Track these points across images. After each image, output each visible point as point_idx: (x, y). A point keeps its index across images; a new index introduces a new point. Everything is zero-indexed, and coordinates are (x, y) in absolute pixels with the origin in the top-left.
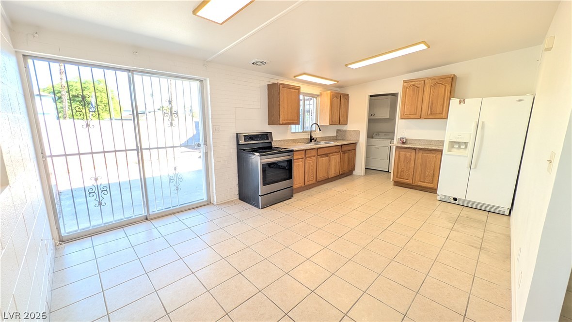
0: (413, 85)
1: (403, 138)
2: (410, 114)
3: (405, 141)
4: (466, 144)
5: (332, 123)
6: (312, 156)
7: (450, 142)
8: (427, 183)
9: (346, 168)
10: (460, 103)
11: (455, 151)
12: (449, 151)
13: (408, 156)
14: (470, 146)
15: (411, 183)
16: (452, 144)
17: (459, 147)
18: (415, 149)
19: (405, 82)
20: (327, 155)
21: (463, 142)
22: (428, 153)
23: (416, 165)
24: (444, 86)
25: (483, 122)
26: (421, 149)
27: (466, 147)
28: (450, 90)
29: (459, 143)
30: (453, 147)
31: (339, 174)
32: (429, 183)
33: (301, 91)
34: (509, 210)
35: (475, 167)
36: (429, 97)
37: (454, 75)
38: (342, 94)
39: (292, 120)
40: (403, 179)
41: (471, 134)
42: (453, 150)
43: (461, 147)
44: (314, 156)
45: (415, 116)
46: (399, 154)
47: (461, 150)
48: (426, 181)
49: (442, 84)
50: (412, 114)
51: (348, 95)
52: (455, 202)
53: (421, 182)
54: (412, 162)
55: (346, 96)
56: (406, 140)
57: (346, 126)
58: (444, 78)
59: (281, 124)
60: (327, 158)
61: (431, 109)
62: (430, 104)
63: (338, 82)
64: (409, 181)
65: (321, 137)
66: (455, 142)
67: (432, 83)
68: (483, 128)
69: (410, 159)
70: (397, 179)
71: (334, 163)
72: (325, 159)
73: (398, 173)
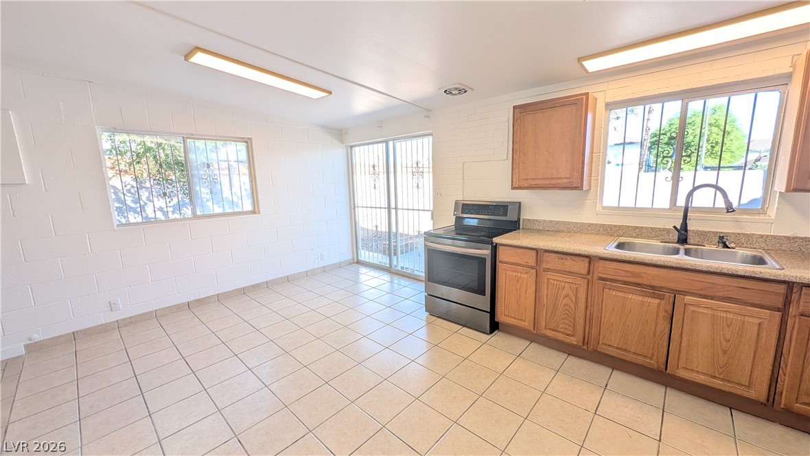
6: (568, 273)
20: (654, 291)
59: (516, 188)
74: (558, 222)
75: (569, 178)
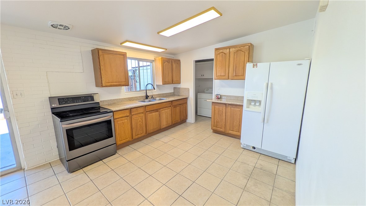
0: (222, 52)
1: (218, 95)
2: (221, 76)
3: (219, 97)
4: (260, 102)
5: (165, 83)
6: (140, 113)
7: (248, 100)
8: (235, 131)
9: (178, 119)
10: (254, 67)
11: (252, 108)
12: (248, 107)
13: (221, 110)
14: (263, 103)
15: (224, 131)
16: (250, 101)
17: (255, 104)
18: (225, 104)
19: (217, 49)
20: (157, 110)
21: (258, 101)
22: (235, 108)
23: (226, 117)
24: (244, 53)
25: (272, 84)
26: (229, 104)
27: (260, 104)
28: (248, 56)
29: (254, 101)
30: (250, 104)
31: (171, 124)
32: (236, 132)
33: (127, 56)
34: (294, 159)
35: (267, 122)
36: (233, 61)
37: (251, 44)
38: (173, 59)
39: (119, 82)
40: (219, 128)
41: (263, 93)
42: (251, 106)
43: (256, 104)
44: (142, 113)
45: (224, 77)
46: (215, 108)
47: (257, 107)
48: (234, 130)
49: (243, 51)
50: (222, 76)
51: (179, 61)
52: (254, 150)
53: (231, 130)
54: (224, 114)
55: (178, 62)
56: (221, 96)
57: (180, 84)
58: (244, 45)
59: (104, 86)
60: (157, 113)
61: (235, 72)
62: (234, 68)
63: (166, 49)
64: (222, 130)
65: (159, 94)
66: (251, 100)
67: (235, 50)
68: (272, 88)
69: (222, 112)
70: (215, 128)
71: (166, 116)
72: (155, 114)
73: (214, 123)
74: (114, 100)
75: (125, 82)
